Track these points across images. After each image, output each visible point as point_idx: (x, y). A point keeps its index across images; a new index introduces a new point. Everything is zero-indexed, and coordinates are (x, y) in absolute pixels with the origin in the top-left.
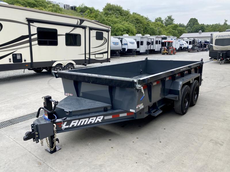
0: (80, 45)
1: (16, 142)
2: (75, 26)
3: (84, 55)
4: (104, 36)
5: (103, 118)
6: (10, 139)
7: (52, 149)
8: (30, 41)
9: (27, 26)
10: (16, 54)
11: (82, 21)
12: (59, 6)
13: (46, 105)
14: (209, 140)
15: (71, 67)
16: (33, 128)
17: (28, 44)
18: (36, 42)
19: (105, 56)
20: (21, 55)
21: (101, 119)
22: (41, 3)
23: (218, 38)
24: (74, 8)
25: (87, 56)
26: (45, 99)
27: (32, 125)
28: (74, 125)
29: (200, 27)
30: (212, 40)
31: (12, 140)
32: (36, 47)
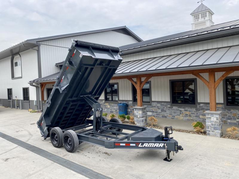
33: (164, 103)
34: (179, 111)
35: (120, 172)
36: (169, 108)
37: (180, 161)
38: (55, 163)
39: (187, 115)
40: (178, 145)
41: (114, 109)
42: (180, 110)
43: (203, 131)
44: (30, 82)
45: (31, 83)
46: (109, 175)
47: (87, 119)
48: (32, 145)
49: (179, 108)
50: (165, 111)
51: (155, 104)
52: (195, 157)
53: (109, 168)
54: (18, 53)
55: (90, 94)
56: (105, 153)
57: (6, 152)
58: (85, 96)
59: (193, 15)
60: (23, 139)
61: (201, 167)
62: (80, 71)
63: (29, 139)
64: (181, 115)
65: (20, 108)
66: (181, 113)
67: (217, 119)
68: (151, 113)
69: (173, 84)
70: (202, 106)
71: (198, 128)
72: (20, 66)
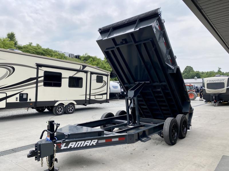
0: (81, 87)
1: (18, 165)
2: (78, 71)
3: (85, 96)
4: (103, 79)
5: (98, 142)
6: (13, 163)
7: (51, 169)
8: (37, 83)
9: (36, 70)
10: (23, 94)
11: (84, 67)
12: (65, 55)
13: (49, 127)
14: (193, 164)
15: (72, 107)
16: (36, 148)
17: (35, 85)
18: (42, 83)
19: (104, 97)
20: (27, 94)
21: (96, 142)
22: (48, 52)
23: (208, 82)
24: (78, 57)
25: (88, 97)
26: (49, 122)
27: (36, 145)
28: (72, 146)
29: (195, 74)
30: (204, 84)
31: (14, 164)
32: (42, 88)
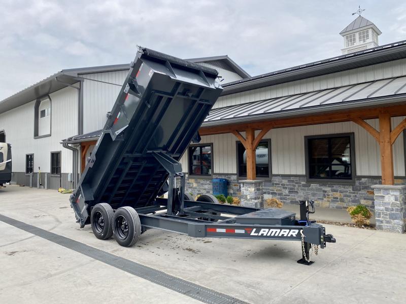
33: (295, 178)
34: (322, 192)
35: (215, 277)
36: (304, 186)
37: (330, 265)
38: (98, 261)
39: (337, 198)
40: (326, 234)
41: (205, 189)
42: (323, 189)
43: (368, 222)
44: (63, 141)
45: (65, 144)
46: (195, 280)
47: (157, 197)
48: (59, 235)
49: (322, 187)
50: (297, 192)
51: (277, 180)
52: (357, 259)
53: (195, 271)
54: (47, 95)
55: (164, 150)
56: (187, 249)
57: (13, 243)
58: (155, 152)
59: (344, 34)
60: (45, 227)
61: (372, 275)
62: (148, 102)
63: (54, 228)
64: (325, 199)
65: (44, 188)
66: (324, 196)
67: (396, 200)
68: (271, 195)
69: (311, 144)
70: (365, 183)
71: (360, 217)
72: (50, 116)
